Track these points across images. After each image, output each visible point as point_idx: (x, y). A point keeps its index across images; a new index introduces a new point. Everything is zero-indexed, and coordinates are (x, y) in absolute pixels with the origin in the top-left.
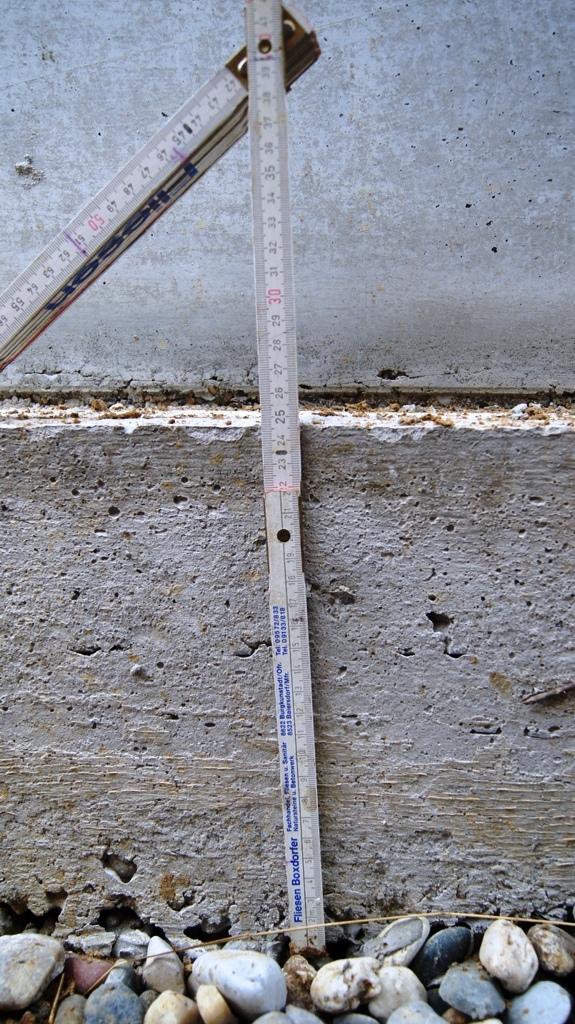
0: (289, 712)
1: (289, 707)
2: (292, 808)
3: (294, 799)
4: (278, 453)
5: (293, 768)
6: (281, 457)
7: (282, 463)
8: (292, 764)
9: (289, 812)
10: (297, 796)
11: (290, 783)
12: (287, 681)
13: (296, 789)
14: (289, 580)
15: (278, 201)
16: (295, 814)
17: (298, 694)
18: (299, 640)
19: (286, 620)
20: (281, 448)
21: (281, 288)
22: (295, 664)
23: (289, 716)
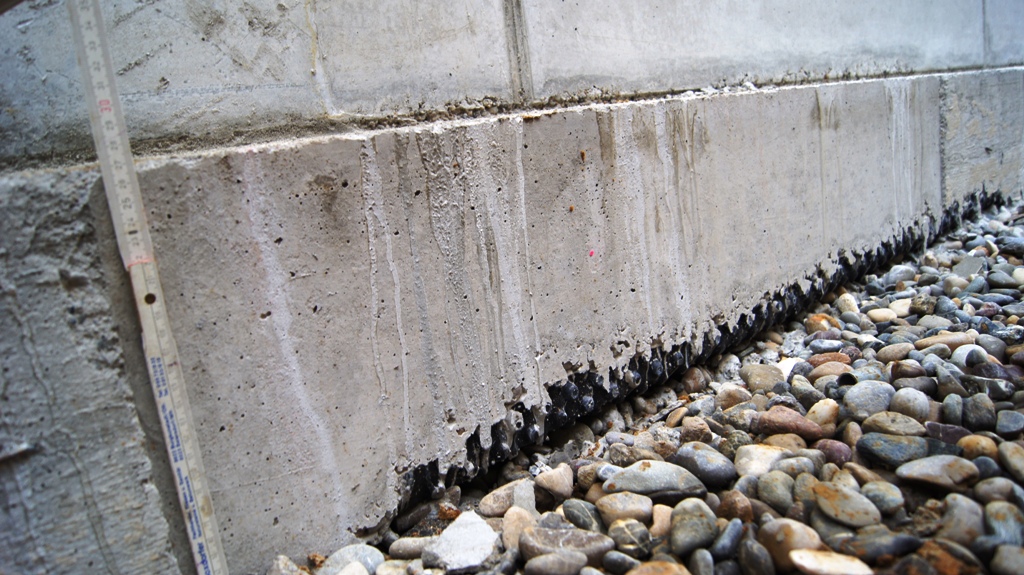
0: (178, 442)
1: (177, 437)
2: (193, 519)
3: (194, 511)
4: (131, 233)
5: (188, 486)
6: (133, 236)
7: (135, 241)
8: (187, 482)
9: (192, 523)
10: (196, 508)
11: (189, 499)
12: (172, 416)
13: (194, 502)
14: (160, 334)
15: (95, 29)
16: (197, 522)
17: (183, 424)
18: (176, 381)
19: (163, 367)
20: (132, 229)
21: (110, 99)
22: (176, 400)
23: (178, 445)
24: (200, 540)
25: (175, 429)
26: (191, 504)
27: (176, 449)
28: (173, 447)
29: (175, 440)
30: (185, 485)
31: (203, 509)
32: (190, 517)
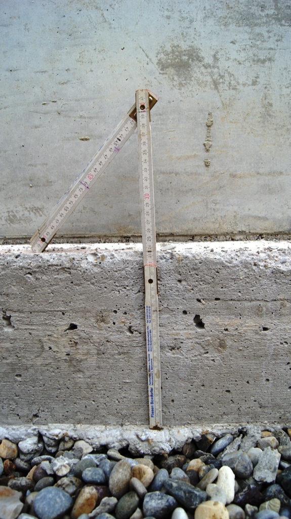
3: (152, 374)
5: (152, 363)
6: (149, 253)
7: (150, 255)
8: (152, 361)
9: (150, 379)
11: (151, 368)
13: (153, 370)
15: (148, 163)
16: (152, 379)
17: (154, 337)
18: (155, 318)
19: (150, 311)
20: (149, 250)
21: (149, 193)
22: (154, 326)
23: (151, 345)
24: (152, 387)
25: (151, 338)
26: (151, 371)
27: (150, 346)
28: (148, 345)
29: (150, 342)
30: (150, 362)
31: (156, 375)
32: (150, 376)
